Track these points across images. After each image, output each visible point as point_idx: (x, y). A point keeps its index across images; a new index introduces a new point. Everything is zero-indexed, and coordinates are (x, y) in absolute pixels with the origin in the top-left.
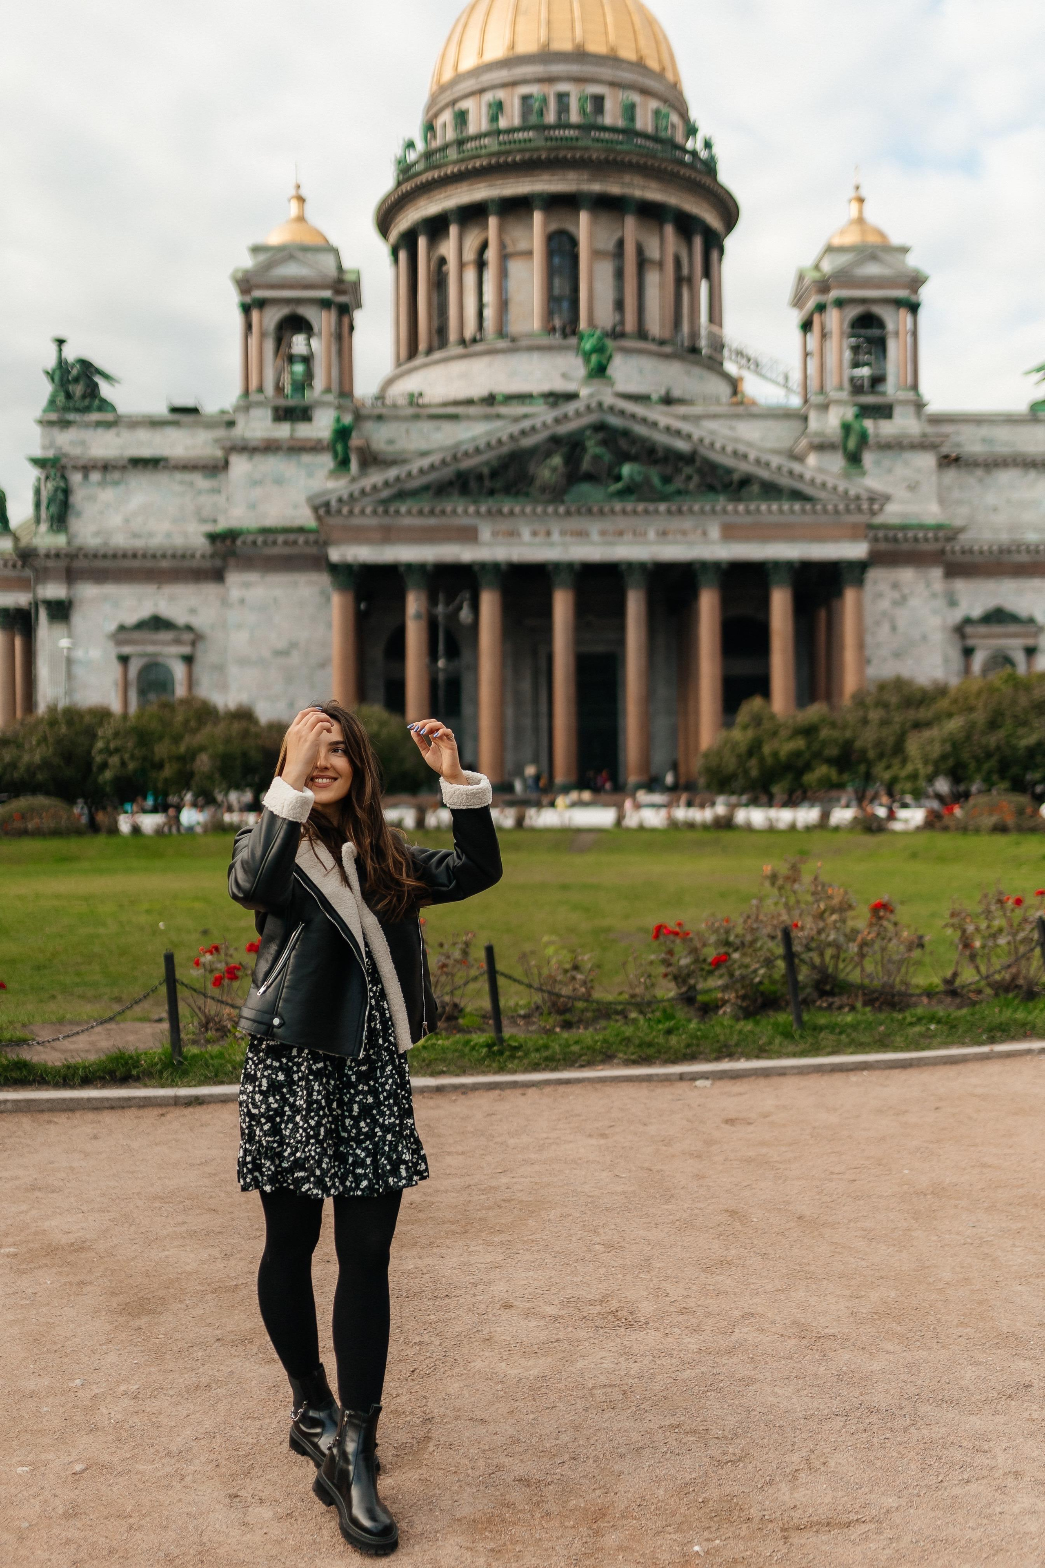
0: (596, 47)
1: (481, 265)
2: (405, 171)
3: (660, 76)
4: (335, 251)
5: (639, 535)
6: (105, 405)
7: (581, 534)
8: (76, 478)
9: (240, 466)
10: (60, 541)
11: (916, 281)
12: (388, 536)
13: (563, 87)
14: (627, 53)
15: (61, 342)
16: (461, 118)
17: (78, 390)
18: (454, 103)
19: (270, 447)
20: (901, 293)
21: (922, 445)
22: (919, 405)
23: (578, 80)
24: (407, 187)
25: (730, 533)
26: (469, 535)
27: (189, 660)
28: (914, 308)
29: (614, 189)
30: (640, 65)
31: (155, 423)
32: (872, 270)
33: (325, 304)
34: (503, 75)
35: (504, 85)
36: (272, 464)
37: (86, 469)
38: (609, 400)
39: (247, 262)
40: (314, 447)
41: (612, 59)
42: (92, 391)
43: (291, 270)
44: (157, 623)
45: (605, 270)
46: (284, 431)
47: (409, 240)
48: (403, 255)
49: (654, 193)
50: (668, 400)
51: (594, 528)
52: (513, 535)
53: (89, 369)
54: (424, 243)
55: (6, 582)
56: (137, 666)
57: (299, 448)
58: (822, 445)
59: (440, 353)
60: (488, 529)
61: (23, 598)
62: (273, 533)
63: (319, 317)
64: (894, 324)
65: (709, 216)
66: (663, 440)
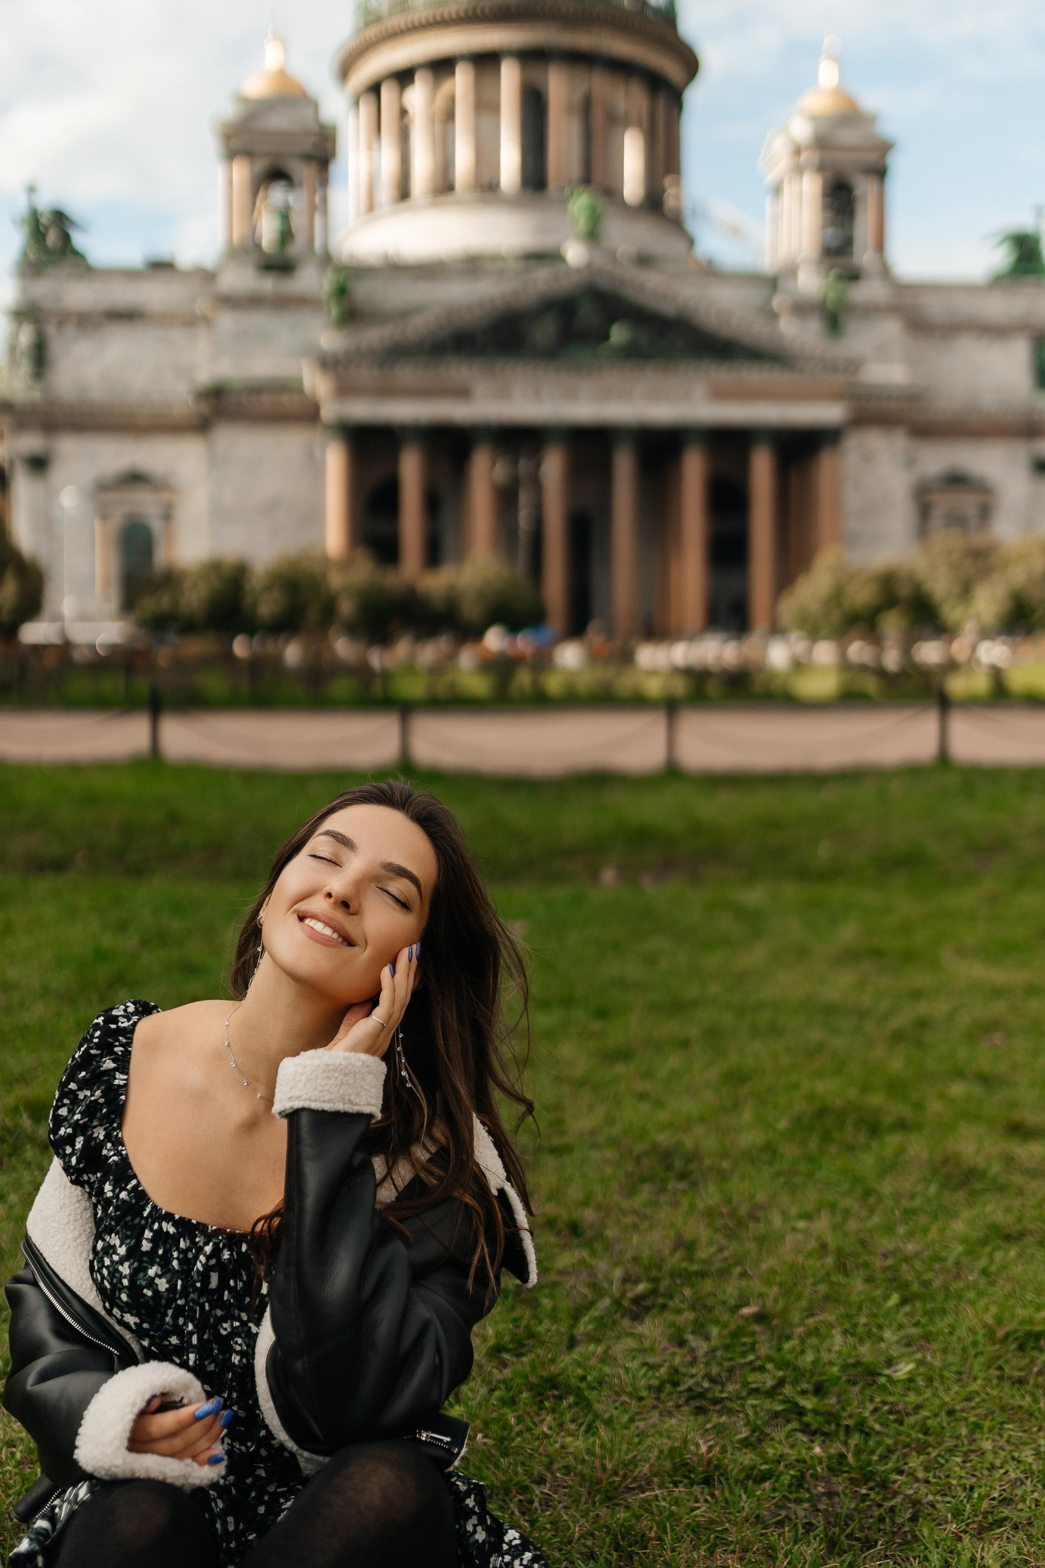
1: (449, 115)
2: (370, 17)
4: (315, 105)
5: (627, 395)
6: (76, 253)
7: (572, 395)
8: (50, 330)
9: (226, 321)
10: (36, 394)
11: (885, 148)
12: (385, 392)
15: (31, 190)
17: (52, 238)
19: (254, 302)
20: (871, 157)
21: (891, 310)
22: (886, 272)
24: (373, 31)
25: (717, 395)
26: (463, 393)
27: (168, 515)
28: (880, 173)
29: (584, 41)
31: (129, 274)
32: (847, 136)
33: (308, 157)
36: (258, 320)
37: (62, 319)
38: (601, 260)
39: (229, 111)
40: (302, 302)
42: (66, 238)
43: (278, 121)
44: (135, 479)
45: (575, 127)
46: (268, 284)
47: (375, 89)
48: (367, 106)
49: (622, 47)
50: (644, 260)
51: (585, 385)
52: (504, 394)
53: (60, 218)
54: (387, 93)
56: (115, 522)
57: (282, 303)
58: (800, 309)
59: (405, 205)
60: (480, 388)
62: (257, 389)
63: (300, 170)
64: (863, 188)
65: (673, 70)
66: (649, 302)
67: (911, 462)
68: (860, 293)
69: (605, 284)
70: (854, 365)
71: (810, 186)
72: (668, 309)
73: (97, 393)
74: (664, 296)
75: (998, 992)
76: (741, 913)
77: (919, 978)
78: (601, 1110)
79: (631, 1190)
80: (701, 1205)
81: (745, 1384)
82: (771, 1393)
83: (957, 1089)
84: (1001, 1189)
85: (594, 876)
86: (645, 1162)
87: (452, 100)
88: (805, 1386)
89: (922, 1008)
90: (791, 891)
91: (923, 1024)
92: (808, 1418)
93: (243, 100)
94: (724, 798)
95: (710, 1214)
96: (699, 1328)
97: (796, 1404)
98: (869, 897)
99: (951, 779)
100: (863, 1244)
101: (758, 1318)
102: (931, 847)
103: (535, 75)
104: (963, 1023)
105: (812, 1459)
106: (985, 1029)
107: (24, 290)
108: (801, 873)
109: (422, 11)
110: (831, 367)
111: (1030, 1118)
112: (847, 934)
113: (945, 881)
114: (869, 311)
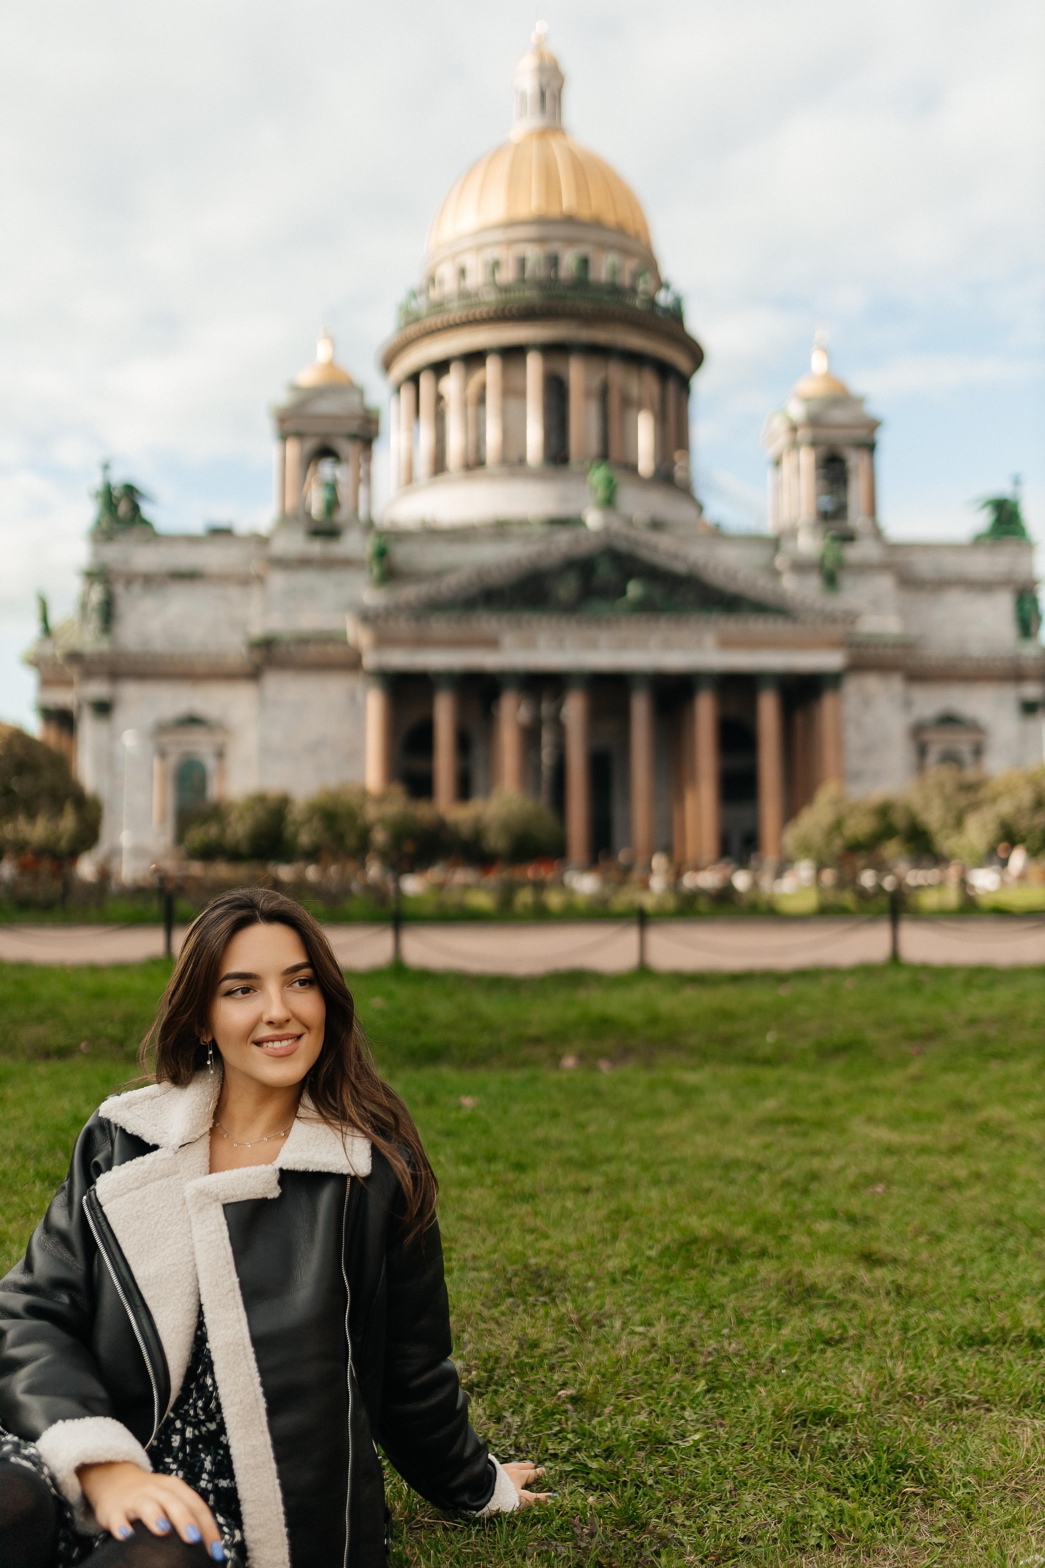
0: (585, 213)
1: (481, 400)
2: (410, 317)
3: (637, 237)
4: (361, 392)
5: (643, 645)
6: (146, 523)
7: (592, 645)
8: (119, 589)
9: (278, 580)
10: (104, 646)
11: (873, 425)
12: (421, 642)
13: (555, 247)
14: (610, 218)
15: (106, 467)
16: (462, 273)
17: (123, 508)
18: (454, 256)
19: (304, 563)
20: (861, 434)
21: (884, 567)
22: (878, 534)
23: (570, 242)
24: (413, 330)
25: (726, 644)
26: (492, 643)
27: (220, 755)
28: (870, 447)
29: (601, 335)
30: (621, 230)
31: (191, 540)
32: (838, 415)
33: (353, 437)
34: (499, 235)
35: (497, 243)
36: (306, 579)
37: (130, 579)
38: (616, 525)
39: (282, 398)
40: (346, 563)
41: (597, 224)
42: (136, 509)
43: (326, 406)
44: (192, 721)
45: (593, 409)
46: (316, 548)
47: (414, 378)
48: (407, 393)
49: (635, 341)
50: (657, 525)
51: (604, 636)
52: (530, 644)
53: (130, 491)
54: (426, 382)
55: (46, 683)
56: (173, 760)
57: (328, 564)
58: (800, 567)
59: (440, 478)
60: (508, 639)
61: (64, 698)
62: (304, 640)
63: (346, 448)
64: (855, 460)
65: (680, 360)
66: (662, 560)
67: (908, 704)
68: (854, 553)
69: (622, 546)
70: (851, 617)
71: (807, 459)
72: (680, 567)
73: (160, 645)
74: (676, 557)
75: (889, 1150)
76: (678, 1089)
77: (822, 1140)
78: (491, 1241)
79: (494, 1303)
80: (553, 1313)
81: (544, 1451)
82: (565, 1459)
83: (823, 1227)
84: (834, 1304)
85: (556, 1060)
86: (516, 1280)
87: (483, 387)
88: (597, 1451)
89: (816, 1163)
90: (733, 1072)
91: (814, 1177)
92: (591, 1476)
93: (295, 388)
94: (689, 993)
95: (560, 1320)
96: (518, 1408)
97: (586, 1466)
98: (802, 1077)
99: (903, 978)
100: (692, 1344)
101: (575, 1400)
102: (872, 1035)
103: (557, 365)
104: (851, 1174)
105: (586, 1506)
106: (870, 1180)
107: (96, 554)
108: (749, 1059)
109: (456, 312)
110: (830, 618)
111: (884, 1249)
112: (770, 1105)
113: (881, 1064)
114: (864, 569)
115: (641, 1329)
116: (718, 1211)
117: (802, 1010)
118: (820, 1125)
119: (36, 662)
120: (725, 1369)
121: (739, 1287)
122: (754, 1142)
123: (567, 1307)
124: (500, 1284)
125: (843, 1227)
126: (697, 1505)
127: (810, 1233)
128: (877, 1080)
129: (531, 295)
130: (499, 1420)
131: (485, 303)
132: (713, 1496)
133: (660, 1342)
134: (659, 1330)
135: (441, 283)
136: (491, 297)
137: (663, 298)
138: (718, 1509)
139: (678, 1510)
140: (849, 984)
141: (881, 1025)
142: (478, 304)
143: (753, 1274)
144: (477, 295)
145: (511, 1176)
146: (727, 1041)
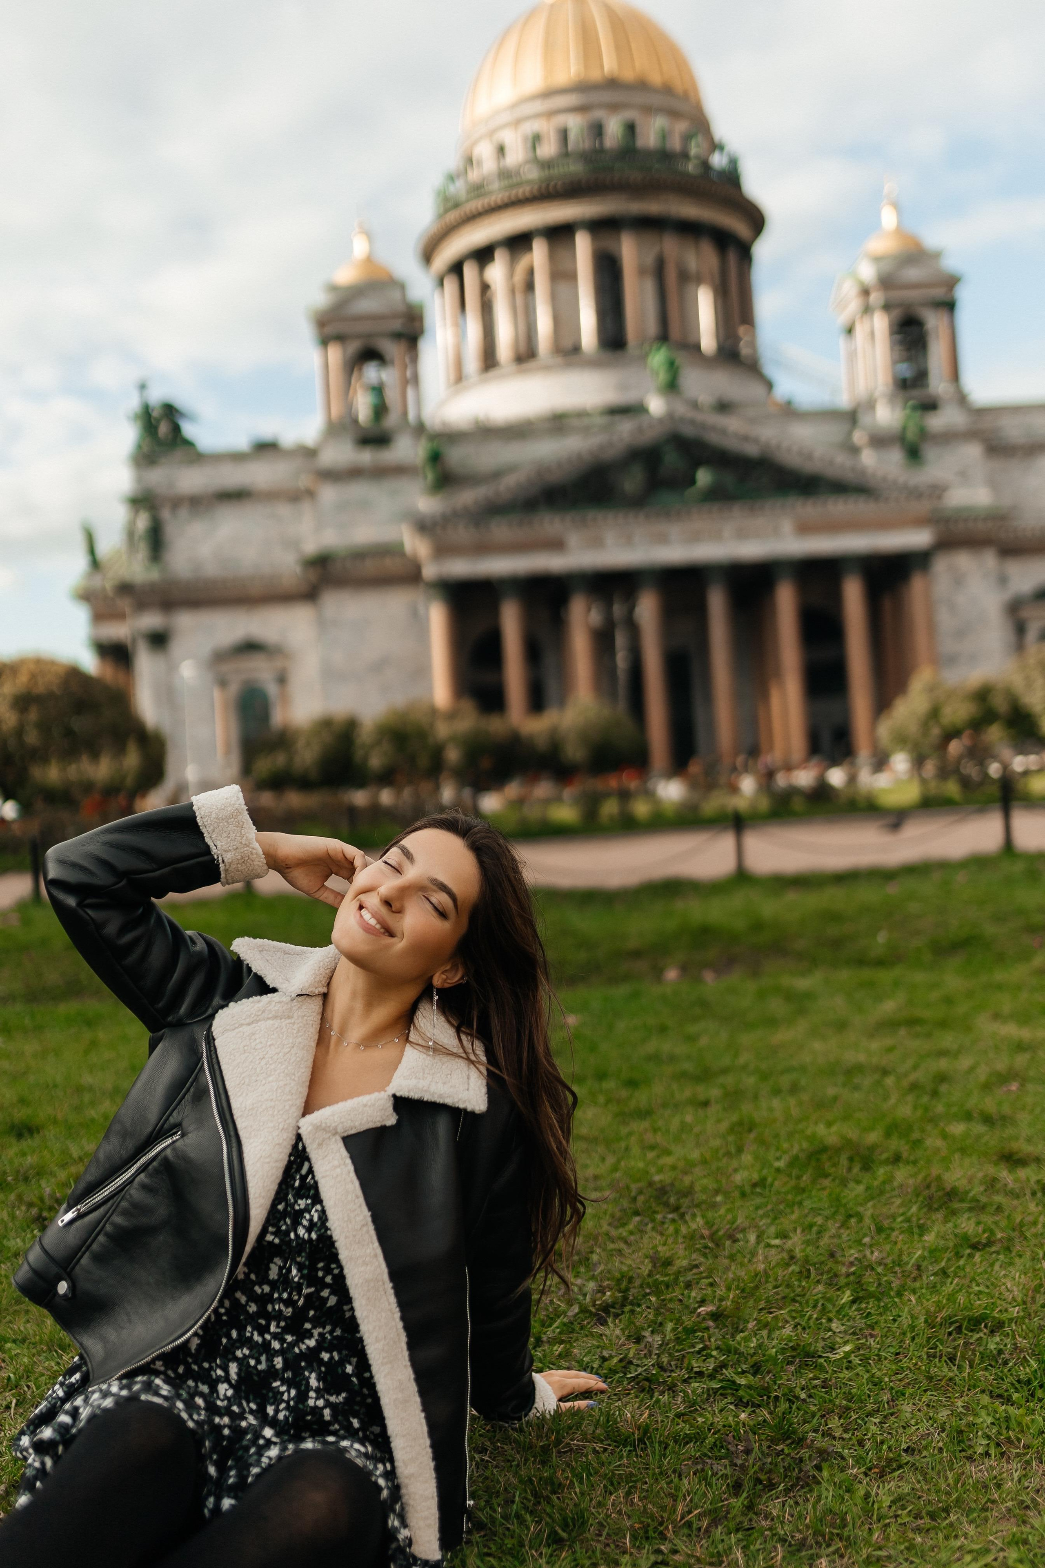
0: (628, 75)
1: (530, 286)
2: (448, 203)
3: (686, 96)
4: (402, 287)
5: (717, 536)
6: (188, 444)
7: (663, 539)
8: (166, 514)
9: (329, 494)
10: (155, 574)
11: (952, 282)
12: (483, 549)
13: (599, 114)
14: (655, 78)
15: (143, 387)
16: (501, 150)
17: (163, 429)
18: (491, 134)
19: (354, 473)
20: (938, 293)
21: (970, 435)
22: (962, 399)
23: (614, 107)
24: (453, 216)
25: (804, 529)
26: (557, 545)
27: (282, 680)
28: (949, 306)
29: (653, 207)
30: (667, 90)
31: (237, 457)
32: (913, 274)
33: (397, 336)
34: (538, 106)
35: (537, 116)
36: (358, 490)
37: (177, 502)
38: (681, 409)
39: (320, 299)
40: (399, 471)
41: (642, 86)
42: (176, 429)
43: (367, 305)
44: (250, 647)
45: (649, 286)
46: (366, 457)
47: (457, 269)
48: (450, 285)
49: (690, 210)
50: (723, 407)
51: (675, 530)
52: (597, 543)
53: (170, 412)
54: (470, 271)
55: (99, 617)
56: (234, 688)
57: (380, 473)
58: (879, 441)
59: (492, 373)
60: (574, 539)
61: (118, 631)
62: (360, 554)
63: (392, 349)
64: (934, 321)
65: (740, 227)
66: (732, 444)
67: (1003, 580)
68: (937, 422)
69: (688, 431)
70: (937, 490)
71: (881, 323)
72: (751, 450)
73: (211, 570)
74: (746, 438)
75: (1020, 1047)
76: (790, 996)
77: (947, 1040)
78: (611, 1160)
79: (621, 1223)
80: (684, 1230)
81: (690, 1369)
82: (712, 1377)
83: (958, 1129)
84: (978, 1208)
85: (658, 973)
86: (641, 1199)
87: (531, 272)
88: (744, 1367)
89: (943, 1064)
90: (845, 975)
91: (942, 1078)
92: (741, 1393)
93: (333, 288)
94: (792, 896)
95: (692, 1237)
96: (657, 1327)
97: (734, 1382)
98: (920, 977)
99: (1018, 867)
100: (832, 1255)
101: (715, 1316)
102: (990, 929)
103: (608, 243)
104: (982, 1073)
105: (738, 1423)
106: (1003, 1078)
107: (139, 480)
108: (861, 961)
109: (497, 193)
110: (915, 493)
111: (1024, 1148)
112: (889, 1007)
113: (1001, 959)
114: (949, 438)
115: (777, 1242)
116: (846, 1117)
117: (913, 907)
118: (943, 1024)
119: (86, 596)
120: (869, 1278)
121: (875, 1194)
122: (875, 1045)
123: (697, 1223)
124: (625, 1203)
125: (979, 1128)
126: (854, 1417)
127: (945, 1136)
128: (999, 976)
129: (575, 168)
130: (639, 1340)
131: (529, 182)
132: (869, 1407)
133: (798, 1253)
134: (796, 1241)
135: (480, 163)
136: (533, 174)
137: (718, 161)
138: (877, 1420)
139: (835, 1423)
140: (961, 877)
141: (999, 918)
142: (519, 184)
143: (890, 1179)
144: (518, 173)
145: (624, 1093)
146: (836, 944)
